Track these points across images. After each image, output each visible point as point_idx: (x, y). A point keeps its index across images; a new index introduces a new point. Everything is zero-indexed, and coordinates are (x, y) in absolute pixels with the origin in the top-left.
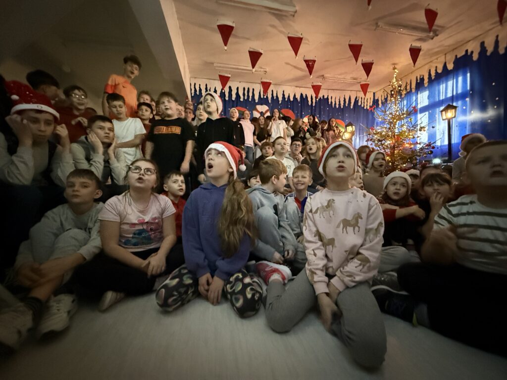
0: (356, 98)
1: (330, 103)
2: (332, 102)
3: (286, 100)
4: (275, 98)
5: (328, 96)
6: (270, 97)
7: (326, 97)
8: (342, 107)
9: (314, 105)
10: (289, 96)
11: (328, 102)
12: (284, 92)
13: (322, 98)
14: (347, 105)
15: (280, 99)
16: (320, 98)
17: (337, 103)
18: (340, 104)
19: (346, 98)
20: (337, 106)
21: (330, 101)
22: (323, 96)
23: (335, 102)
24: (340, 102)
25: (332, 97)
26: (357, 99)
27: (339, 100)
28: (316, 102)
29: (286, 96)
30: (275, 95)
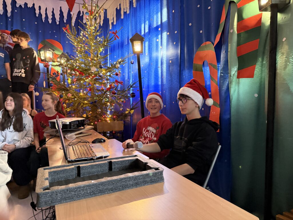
0: (79, 12)
1: (37, 16)
2: (40, 14)
5: (34, 4)
7: (30, 5)
8: (58, 23)
9: (9, 15)
11: (35, 14)
13: (23, 7)
14: (65, 22)
16: (20, 6)
17: (50, 17)
18: (54, 18)
19: (63, 10)
20: (50, 21)
21: (37, 12)
22: (26, 4)
23: (46, 14)
24: (53, 15)
25: (40, 7)
26: (81, 15)
27: (53, 12)
28: (12, 12)
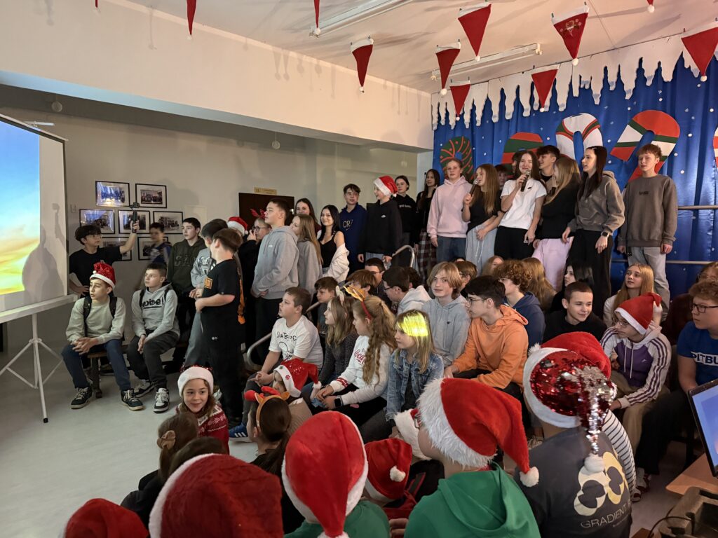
3: (649, 83)
4: (612, 88)
6: (597, 90)
10: (658, 71)
12: (641, 61)
15: (629, 85)
29: (649, 73)
30: (612, 78)
